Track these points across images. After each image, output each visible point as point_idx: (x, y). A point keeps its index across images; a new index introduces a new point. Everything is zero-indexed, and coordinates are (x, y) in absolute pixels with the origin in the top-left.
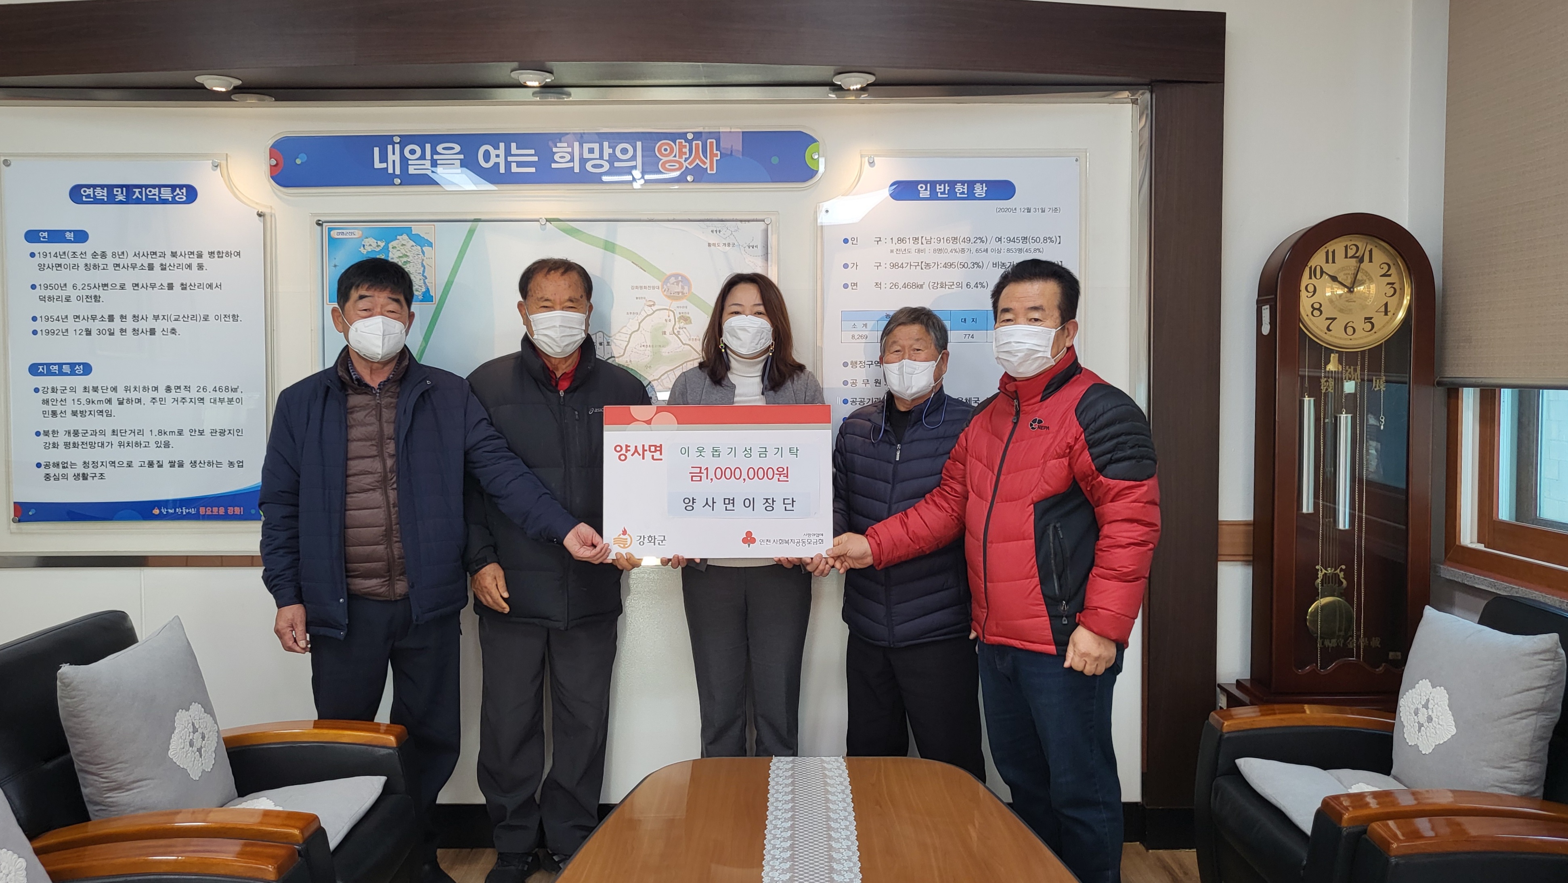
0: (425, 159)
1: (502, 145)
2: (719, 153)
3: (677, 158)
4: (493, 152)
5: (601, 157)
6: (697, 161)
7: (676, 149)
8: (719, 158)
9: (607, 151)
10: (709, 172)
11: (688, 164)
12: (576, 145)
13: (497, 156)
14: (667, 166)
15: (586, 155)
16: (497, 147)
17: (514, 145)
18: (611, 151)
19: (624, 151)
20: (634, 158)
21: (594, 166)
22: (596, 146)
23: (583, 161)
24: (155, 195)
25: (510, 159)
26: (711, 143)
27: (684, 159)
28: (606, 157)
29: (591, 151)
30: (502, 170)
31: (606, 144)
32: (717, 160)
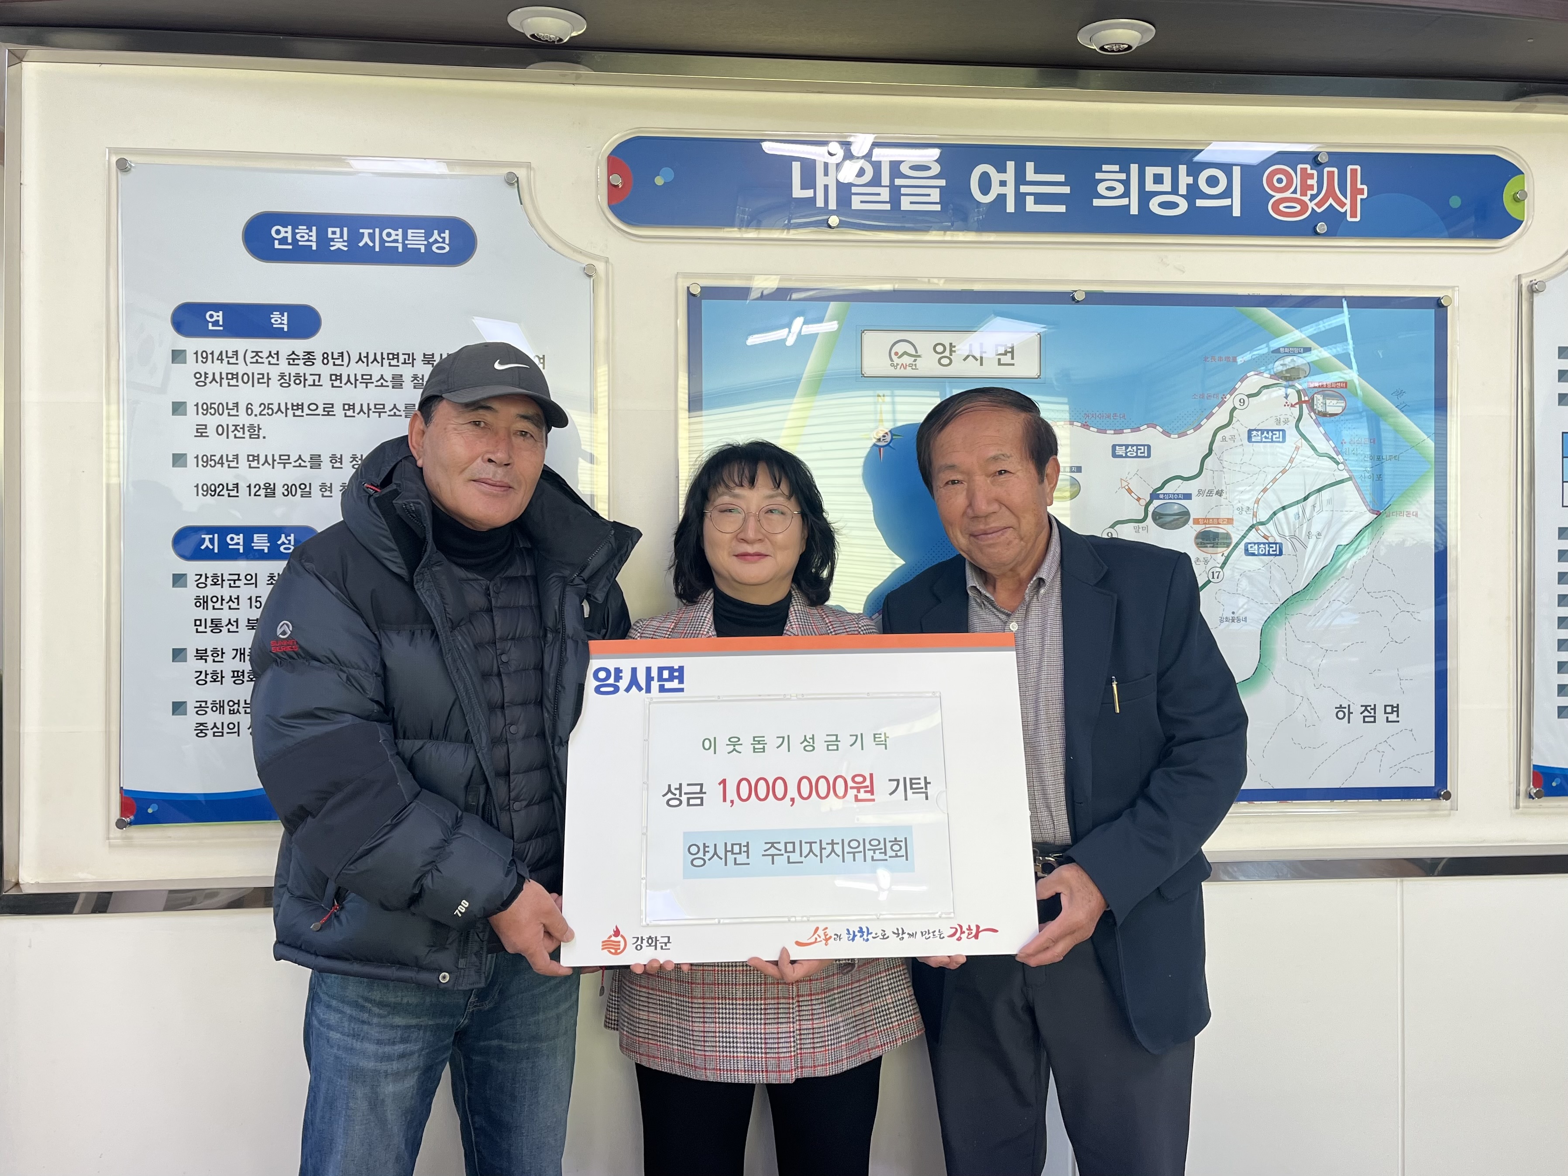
0: (880, 186)
1: (1011, 165)
2: (1365, 187)
3: (1298, 196)
4: (996, 177)
5: (1175, 191)
6: (1331, 201)
7: (1297, 181)
8: (1365, 196)
9: (1185, 180)
10: (1349, 219)
11: (1316, 204)
12: (1134, 168)
13: (1003, 183)
14: (1281, 207)
15: (1150, 186)
16: (1002, 169)
17: (1030, 166)
18: (1190, 180)
19: (1212, 181)
20: (1227, 193)
21: (1163, 205)
22: (1166, 172)
23: (1145, 197)
24: (396, 241)
25: (1024, 189)
26: (1354, 172)
27: (1309, 196)
28: (1183, 190)
29: (1158, 179)
30: (1011, 208)
31: (1183, 169)
32: (1361, 199)
